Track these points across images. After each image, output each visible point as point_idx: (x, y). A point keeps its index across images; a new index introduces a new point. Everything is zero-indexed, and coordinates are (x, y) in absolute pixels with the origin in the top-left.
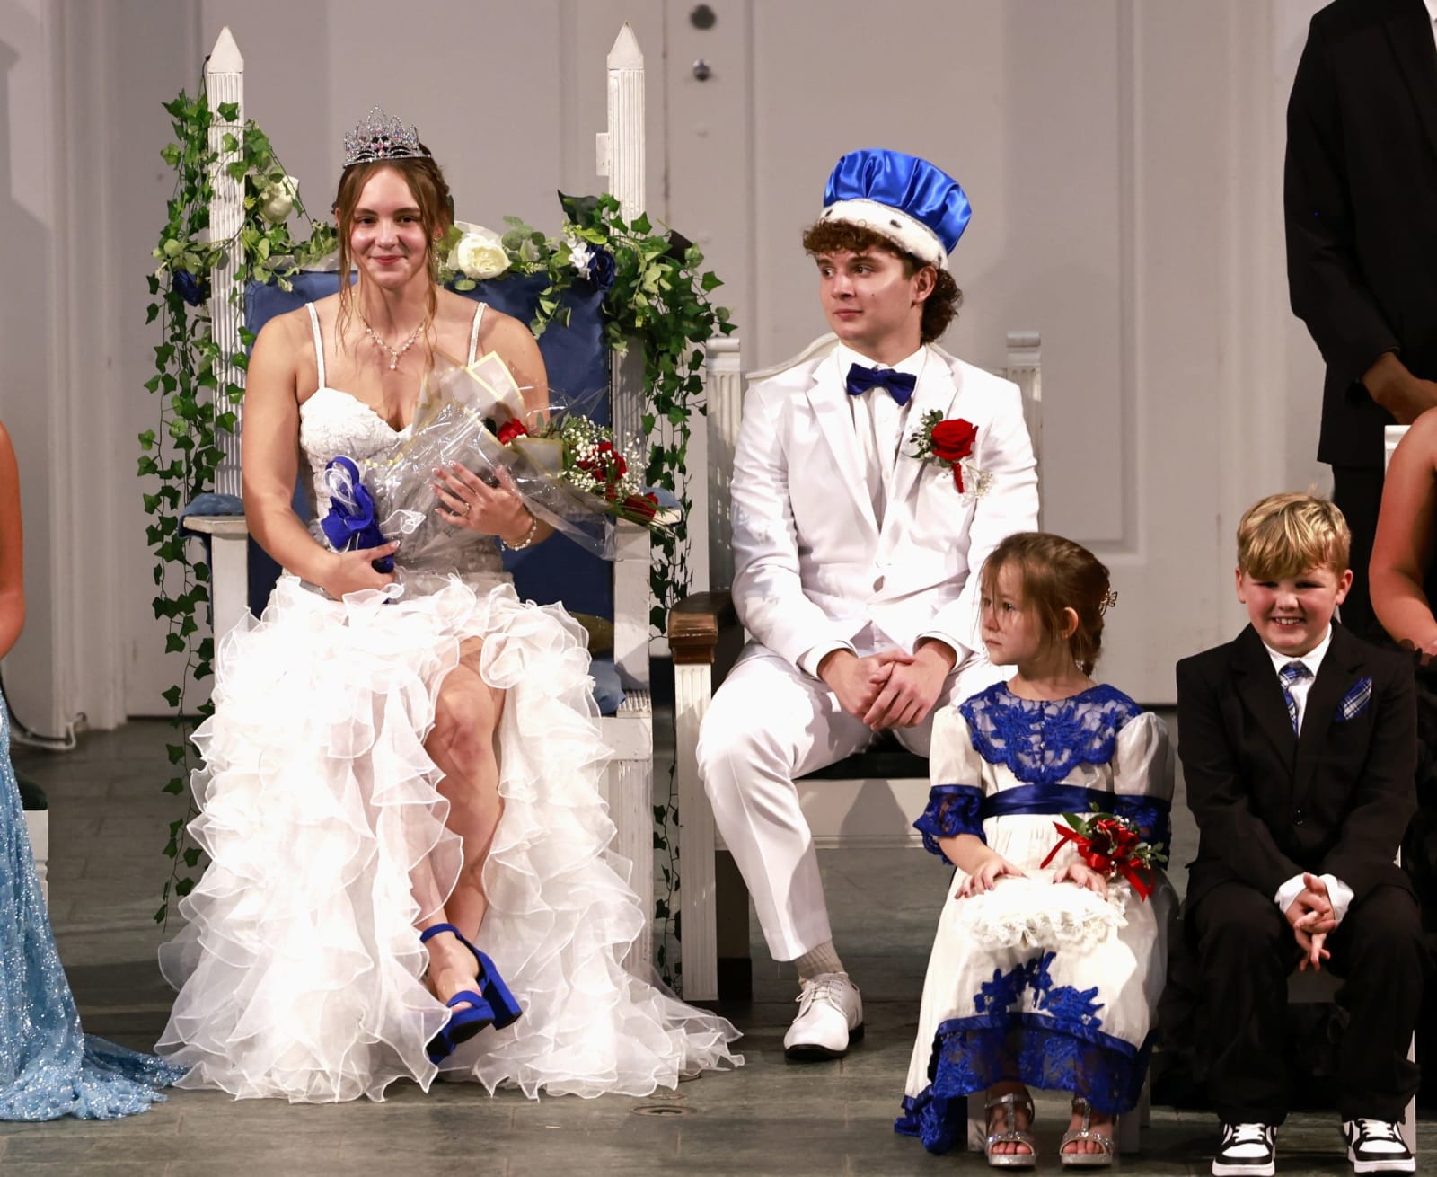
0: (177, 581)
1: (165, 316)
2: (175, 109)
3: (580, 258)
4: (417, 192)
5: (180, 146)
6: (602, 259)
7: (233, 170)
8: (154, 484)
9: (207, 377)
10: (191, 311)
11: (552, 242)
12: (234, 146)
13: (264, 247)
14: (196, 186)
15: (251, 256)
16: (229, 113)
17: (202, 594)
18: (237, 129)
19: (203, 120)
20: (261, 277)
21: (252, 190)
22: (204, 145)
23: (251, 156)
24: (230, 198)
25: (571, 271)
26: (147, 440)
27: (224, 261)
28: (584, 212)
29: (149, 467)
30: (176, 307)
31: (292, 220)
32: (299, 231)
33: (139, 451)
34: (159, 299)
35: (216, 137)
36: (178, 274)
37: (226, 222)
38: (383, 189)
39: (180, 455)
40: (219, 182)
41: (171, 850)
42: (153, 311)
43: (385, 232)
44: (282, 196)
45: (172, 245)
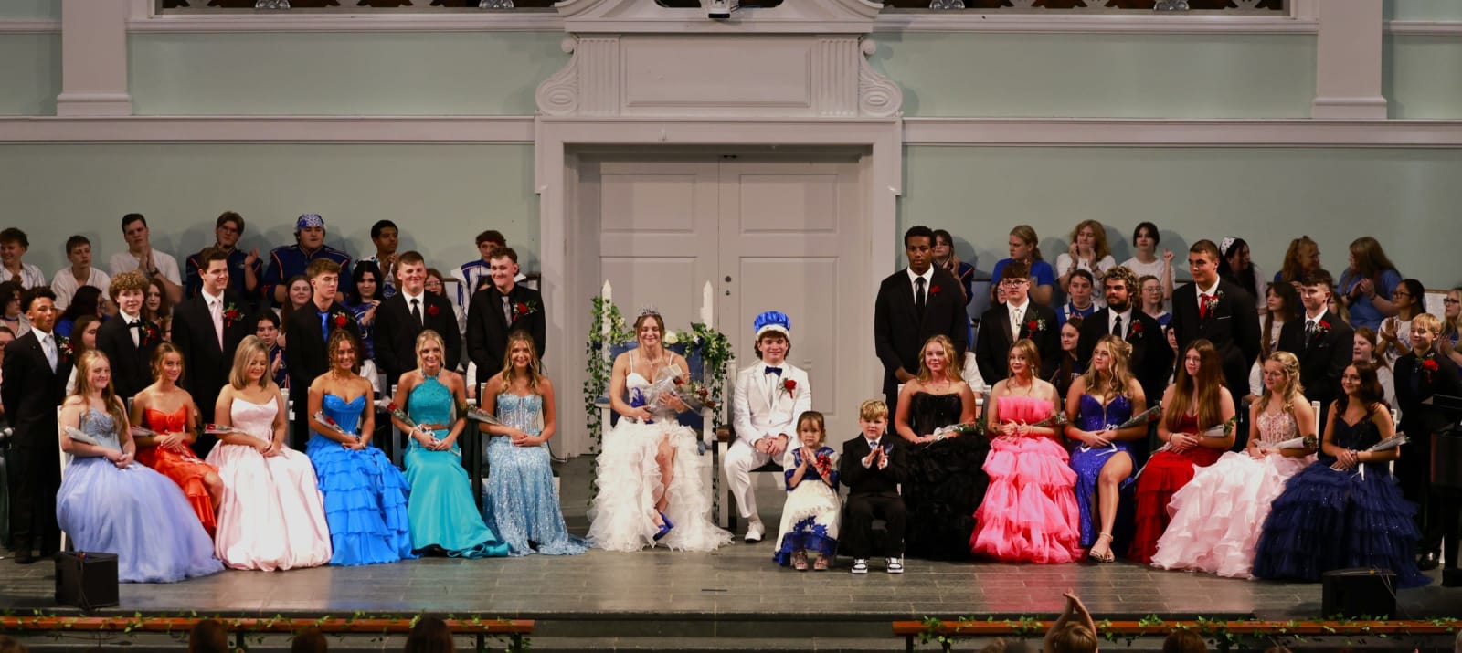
0: (593, 420)
1: (591, 353)
2: (594, 300)
3: (696, 339)
4: (658, 323)
5: (595, 310)
6: (701, 340)
7: (608, 316)
8: (587, 395)
9: (601, 368)
10: (597, 352)
11: (689, 335)
12: (609, 310)
13: (616, 335)
14: (599, 320)
15: (613, 338)
16: (608, 302)
17: (599, 423)
18: (610, 305)
19: (601, 303)
20: (615, 343)
21: (613, 321)
22: (601, 309)
23: (613, 313)
24: (607, 323)
25: (693, 342)
26: (586, 384)
27: (606, 339)
28: (697, 327)
29: (586, 390)
30: (594, 350)
31: (623, 328)
32: (625, 332)
33: (584, 387)
34: (589, 348)
35: (604, 308)
36: (594, 342)
37: (607, 329)
38: (650, 322)
39: (594, 388)
40: (605, 318)
41: (591, 487)
42: (588, 351)
43: (650, 332)
44: (620, 323)
45: (593, 335)
